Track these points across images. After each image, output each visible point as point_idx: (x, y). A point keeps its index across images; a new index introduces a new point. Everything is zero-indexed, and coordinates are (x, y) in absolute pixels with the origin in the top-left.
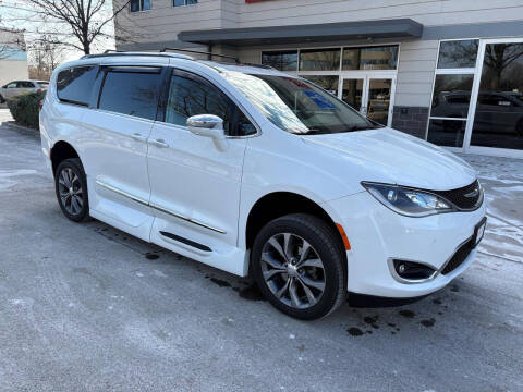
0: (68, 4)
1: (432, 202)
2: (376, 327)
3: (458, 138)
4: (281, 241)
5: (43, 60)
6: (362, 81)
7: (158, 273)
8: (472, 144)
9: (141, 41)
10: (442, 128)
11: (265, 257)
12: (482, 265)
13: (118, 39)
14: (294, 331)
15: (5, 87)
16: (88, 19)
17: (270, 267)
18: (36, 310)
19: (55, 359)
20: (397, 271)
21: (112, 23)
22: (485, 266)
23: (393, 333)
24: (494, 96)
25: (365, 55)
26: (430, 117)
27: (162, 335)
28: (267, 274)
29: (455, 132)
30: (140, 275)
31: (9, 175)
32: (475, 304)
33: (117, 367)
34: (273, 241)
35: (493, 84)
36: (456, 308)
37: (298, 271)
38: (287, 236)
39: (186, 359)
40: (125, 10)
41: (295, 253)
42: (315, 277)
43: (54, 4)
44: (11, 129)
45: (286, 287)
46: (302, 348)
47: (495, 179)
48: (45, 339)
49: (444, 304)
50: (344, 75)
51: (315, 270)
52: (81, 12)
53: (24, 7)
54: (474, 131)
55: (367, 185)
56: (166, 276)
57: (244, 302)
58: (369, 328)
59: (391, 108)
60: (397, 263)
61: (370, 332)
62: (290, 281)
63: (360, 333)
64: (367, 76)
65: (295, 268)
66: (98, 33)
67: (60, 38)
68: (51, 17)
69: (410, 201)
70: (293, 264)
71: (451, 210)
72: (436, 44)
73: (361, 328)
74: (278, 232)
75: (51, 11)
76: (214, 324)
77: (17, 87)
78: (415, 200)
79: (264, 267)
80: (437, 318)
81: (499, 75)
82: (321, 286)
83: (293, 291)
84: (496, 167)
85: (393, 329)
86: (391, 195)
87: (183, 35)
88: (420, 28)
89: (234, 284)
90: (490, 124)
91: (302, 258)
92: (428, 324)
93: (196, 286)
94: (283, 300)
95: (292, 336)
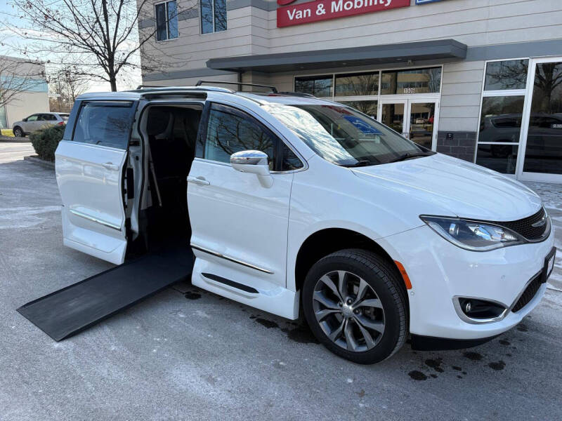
0: (94, 34)
1: (497, 234)
2: (441, 371)
3: (509, 164)
4: (335, 279)
5: (63, 91)
6: (402, 106)
7: (201, 313)
8: (525, 170)
9: (169, 70)
10: (490, 154)
11: (317, 296)
12: (549, 302)
13: (144, 68)
14: (351, 375)
15: (26, 120)
16: (114, 48)
17: (322, 307)
18: (78, 354)
19: (102, 406)
20: (464, 310)
21: (138, 52)
22: (553, 303)
23: (459, 377)
24: (546, 118)
25: (402, 78)
26: (478, 143)
27: (211, 380)
28: (320, 314)
29: (506, 157)
30: (182, 316)
31: (35, 212)
32: (546, 345)
33: (167, 414)
34: (326, 279)
35: (544, 105)
36: (526, 349)
37: (354, 311)
38: (342, 274)
39: (238, 405)
40: (152, 39)
41: (350, 292)
42: (374, 317)
43: (79, 35)
44: (34, 163)
45: (341, 327)
46: (362, 394)
47: (553, 207)
48: (89, 385)
49: (512, 345)
50: (383, 99)
51: (373, 310)
52: (107, 41)
53: (49, 38)
54: (527, 156)
55: (426, 219)
56: (208, 317)
57: (294, 343)
58: (433, 371)
59: (435, 133)
60: (463, 301)
61: (434, 376)
62: (345, 322)
63: (424, 378)
64: (408, 100)
65: (350, 308)
66: (124, 63)
67: (85, 69)
68: (75, 48)
69: (473, 234)
70: (349, 304)
71: (518, 242)
72: (482, 65)
73: (423, 371)
74: (331, 269)
75: (76, 41)
76: (264, 367)
77: (39, 119)
78: (478, 233)
79: (316, 307)
80: (506, 360)
81: (549, 96)
82: (380, 327)
83: (348, 333)
84: (553, 195)
85: (459, 373)
86: (452, 228)
87: (212, 62)
88: (464, 48)
89: (282, 325)
90: (543, 148)
91: (359, 298)
92: (498, 366)
93: (242, 327)
94: (338, 343)
95: (350, 381)
